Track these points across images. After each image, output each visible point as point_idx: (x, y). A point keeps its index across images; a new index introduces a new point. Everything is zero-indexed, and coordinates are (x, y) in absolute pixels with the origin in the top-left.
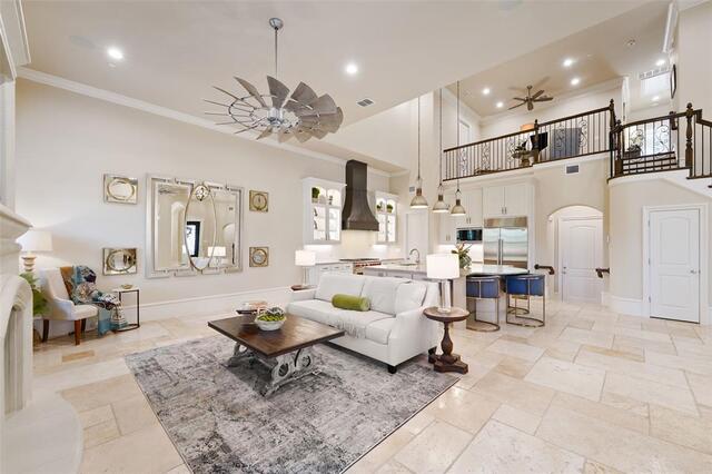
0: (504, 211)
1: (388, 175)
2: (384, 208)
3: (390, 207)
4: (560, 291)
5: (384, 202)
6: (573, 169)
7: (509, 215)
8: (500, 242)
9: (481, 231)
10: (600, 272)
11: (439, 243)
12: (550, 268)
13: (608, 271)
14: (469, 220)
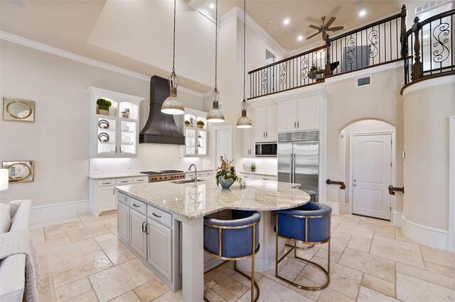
0: (297, 125)
1: (202, 95)
2: (195, 124)
3: (201, 124)
4: (350, 203)
5: (194, 118)
6: (364, 81)
7: (301, 129)
8: (293, 156)
9: (276, 145)
10: (392, 190)
11: (242, 156)
12: (341, 183)
13: (402, 190)
14: (265, 135)
